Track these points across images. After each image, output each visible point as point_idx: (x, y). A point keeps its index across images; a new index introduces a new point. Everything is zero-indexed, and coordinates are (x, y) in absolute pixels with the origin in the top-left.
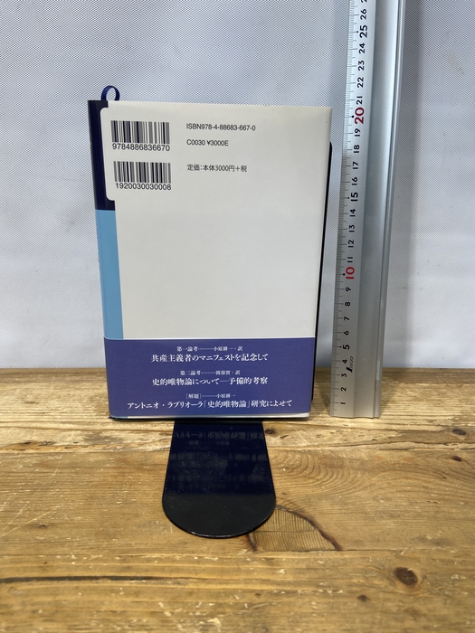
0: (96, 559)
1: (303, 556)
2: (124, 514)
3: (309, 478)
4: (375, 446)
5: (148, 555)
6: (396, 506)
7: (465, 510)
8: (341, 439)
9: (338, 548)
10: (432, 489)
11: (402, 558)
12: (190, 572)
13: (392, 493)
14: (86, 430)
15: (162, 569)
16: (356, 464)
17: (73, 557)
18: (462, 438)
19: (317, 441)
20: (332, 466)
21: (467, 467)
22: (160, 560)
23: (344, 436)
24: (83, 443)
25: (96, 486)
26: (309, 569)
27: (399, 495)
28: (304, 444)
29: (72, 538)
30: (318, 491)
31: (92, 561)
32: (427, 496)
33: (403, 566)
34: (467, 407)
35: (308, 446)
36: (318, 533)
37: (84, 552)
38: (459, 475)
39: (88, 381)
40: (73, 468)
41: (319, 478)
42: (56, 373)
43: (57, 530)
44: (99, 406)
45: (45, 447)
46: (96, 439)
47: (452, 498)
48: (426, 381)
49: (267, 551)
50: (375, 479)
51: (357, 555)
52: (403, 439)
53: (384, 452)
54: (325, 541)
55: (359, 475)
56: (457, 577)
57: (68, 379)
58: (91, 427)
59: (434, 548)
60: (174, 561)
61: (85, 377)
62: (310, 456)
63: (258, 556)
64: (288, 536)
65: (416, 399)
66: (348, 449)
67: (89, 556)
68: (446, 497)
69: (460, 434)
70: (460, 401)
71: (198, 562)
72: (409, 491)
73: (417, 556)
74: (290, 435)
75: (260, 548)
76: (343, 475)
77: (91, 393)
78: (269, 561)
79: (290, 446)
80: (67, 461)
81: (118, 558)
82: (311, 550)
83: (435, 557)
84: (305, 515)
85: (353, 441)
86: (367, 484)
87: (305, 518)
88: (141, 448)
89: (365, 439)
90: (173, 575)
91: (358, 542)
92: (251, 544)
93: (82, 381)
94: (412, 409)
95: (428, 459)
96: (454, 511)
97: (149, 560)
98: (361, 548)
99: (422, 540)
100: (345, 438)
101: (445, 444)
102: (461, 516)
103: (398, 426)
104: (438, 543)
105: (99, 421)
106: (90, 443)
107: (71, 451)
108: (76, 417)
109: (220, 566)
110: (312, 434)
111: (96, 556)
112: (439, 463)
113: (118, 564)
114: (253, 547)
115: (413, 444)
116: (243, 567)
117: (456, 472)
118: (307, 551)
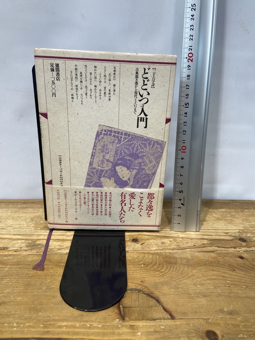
0: (29, 326)
1: (152, 323)
2: (47, 296)
3: (157, 271)
4: (195, 249)
5: (60, 324)
6: (207, 289)
7: (246, 291)
8: (176, 245)
9: (173, 318)
10: (227, 277)
11: (210, 323)
12: (84, 335)
13: (204, 280)
14: (27, 240)
15: (68, 333)
16: (184, 261)
17: (15, 325)
18: (244, 244)
19: (162, 246)
20: (170, 263)
21: (247, 263)
22: (67, 326)
23: (178, 243)
24: (25, 249)
25: (31, 277)
26: (155, 332)
27: (208, 282)
28: (154, 249)
29: (15, 312)
30: (162, 280)
31: (27, 327)
32: (224, 282)
33: (210, 329)
34: (247, 224)
35: (157, 250)
36: (161, 307)
37: (22, 321)
38: (242, 268)
39: (31, 208)
40: (18, 265)
41: (162, 271)
42: (13, 202)
43: (7, 306)
44: (36, 224)
45: (3, 251)
46: (33, 246)
47: (239, 284)
48: (223, 208)
49: (131, 320)
50: (194, 271)
51: (184, 322)
52: (211, 245)
53: (200, 254)
54: (165, 313)
55: (186, 269)
56: (241, 336)
57: (19, 206)
58: (31, 238)
59: (228, 317)
60: (75, 327)
61: (29, 205)
62: (157, 256)
63: (126, 324)
64: (144, 310)
65: (218, 219)
66: (180, 251)
67: (24, 324)
68: (236, 283)
69: (243, 241)
70: (243, 220)
71: (89, 328)
72: (214, 279)
73: (219, 322)
74: (147, 242)
75: (127, 319)
76: (176, 269)
77: (32, 215)
78: (132, 327)
79: (147, 250)
80: (15, 260)
81: (42, 325)
82: (157, 319)
83: (229, 322)
84: (154, 296)
85: (182, 246)
86: (190, 274)
87: (154, 298)
88: (59, 251)
89: (189, 245)
91: (185, 314)
92: (121, 316)
93: (28, 207)
94: (216, 225)
95: (225, 258)
96: (240, 292)
97: (60, 327)
98: (186, 318)
99: (222, 311)
100: (178, 244)
101: (235, 248)
102: (244, 295)
103: (208, 237)
104: (231, 313)
105: (35, 233)
106: (29, 248)
107: (18, 253)
108: (23, 231)
109: (102, 331)
110: (159, 241)
111: (29, 324)
112: (232, 260)
113: (42, 330)
114: (123, 317)
115: (216, 248)
116: (116, 331)
117: (241, 266)
118: (155, 320)
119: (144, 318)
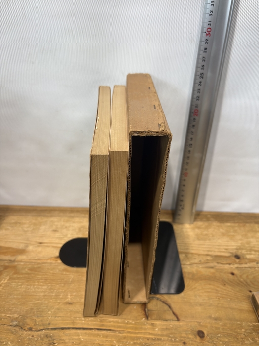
1: (165, 323)
6: (203, 300)
7: (230, 303)
9: (178, 320)
10: (219, 291)
11: (201, 325)
12: (124, 328)
13: (202, 292)
15: (114, 326)
17: (83, 319)
18: (237, 261)
22: (114, 322)
26: (167, 329)
27: (205, 294)
31: (90, 321)
32: (216, 295)
33: (201, 329)
34: (244, 240)
36: (171, 312)
43: (76, 305)
47: (226, 296)
49: (152, 319)
50: (197, 284)
51: (185, 323)
52: (212, 261)
54: (173, 316)
55: (191, 282)
56: (219, 335)
59: (214, 322)
63: (149, 322)
64: (160, 313)
68: (224, 296)
69: (237, 258)
70: (242, 235)
71: (127, 324)
72: (209, 292)
73: (207, 325)
75: (150, 318)
78: (153, 324)
83: (213, 325)
84: (167, 303)
85: (191, 262)
86: (194, 287)
89: (196, 260)
90: (119, 329)
91: (186, 317)
92: (146, 316)
95: (221, 273)
96: (225, 303)
97: (110, 322)
98: (186, 320)
99: (210, 317)
101: (230, 264)
102: (228, 306)
104: (216, 319)
109: (135, 326)
113: (99, 323)
114: (147, 318)
115: (216, 264)
116: (143, 327)
117: (231, 282)
118: (167, 320)
119: (160, 318)
